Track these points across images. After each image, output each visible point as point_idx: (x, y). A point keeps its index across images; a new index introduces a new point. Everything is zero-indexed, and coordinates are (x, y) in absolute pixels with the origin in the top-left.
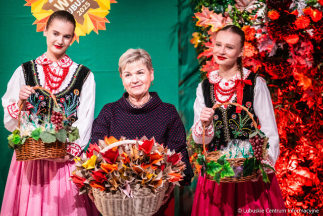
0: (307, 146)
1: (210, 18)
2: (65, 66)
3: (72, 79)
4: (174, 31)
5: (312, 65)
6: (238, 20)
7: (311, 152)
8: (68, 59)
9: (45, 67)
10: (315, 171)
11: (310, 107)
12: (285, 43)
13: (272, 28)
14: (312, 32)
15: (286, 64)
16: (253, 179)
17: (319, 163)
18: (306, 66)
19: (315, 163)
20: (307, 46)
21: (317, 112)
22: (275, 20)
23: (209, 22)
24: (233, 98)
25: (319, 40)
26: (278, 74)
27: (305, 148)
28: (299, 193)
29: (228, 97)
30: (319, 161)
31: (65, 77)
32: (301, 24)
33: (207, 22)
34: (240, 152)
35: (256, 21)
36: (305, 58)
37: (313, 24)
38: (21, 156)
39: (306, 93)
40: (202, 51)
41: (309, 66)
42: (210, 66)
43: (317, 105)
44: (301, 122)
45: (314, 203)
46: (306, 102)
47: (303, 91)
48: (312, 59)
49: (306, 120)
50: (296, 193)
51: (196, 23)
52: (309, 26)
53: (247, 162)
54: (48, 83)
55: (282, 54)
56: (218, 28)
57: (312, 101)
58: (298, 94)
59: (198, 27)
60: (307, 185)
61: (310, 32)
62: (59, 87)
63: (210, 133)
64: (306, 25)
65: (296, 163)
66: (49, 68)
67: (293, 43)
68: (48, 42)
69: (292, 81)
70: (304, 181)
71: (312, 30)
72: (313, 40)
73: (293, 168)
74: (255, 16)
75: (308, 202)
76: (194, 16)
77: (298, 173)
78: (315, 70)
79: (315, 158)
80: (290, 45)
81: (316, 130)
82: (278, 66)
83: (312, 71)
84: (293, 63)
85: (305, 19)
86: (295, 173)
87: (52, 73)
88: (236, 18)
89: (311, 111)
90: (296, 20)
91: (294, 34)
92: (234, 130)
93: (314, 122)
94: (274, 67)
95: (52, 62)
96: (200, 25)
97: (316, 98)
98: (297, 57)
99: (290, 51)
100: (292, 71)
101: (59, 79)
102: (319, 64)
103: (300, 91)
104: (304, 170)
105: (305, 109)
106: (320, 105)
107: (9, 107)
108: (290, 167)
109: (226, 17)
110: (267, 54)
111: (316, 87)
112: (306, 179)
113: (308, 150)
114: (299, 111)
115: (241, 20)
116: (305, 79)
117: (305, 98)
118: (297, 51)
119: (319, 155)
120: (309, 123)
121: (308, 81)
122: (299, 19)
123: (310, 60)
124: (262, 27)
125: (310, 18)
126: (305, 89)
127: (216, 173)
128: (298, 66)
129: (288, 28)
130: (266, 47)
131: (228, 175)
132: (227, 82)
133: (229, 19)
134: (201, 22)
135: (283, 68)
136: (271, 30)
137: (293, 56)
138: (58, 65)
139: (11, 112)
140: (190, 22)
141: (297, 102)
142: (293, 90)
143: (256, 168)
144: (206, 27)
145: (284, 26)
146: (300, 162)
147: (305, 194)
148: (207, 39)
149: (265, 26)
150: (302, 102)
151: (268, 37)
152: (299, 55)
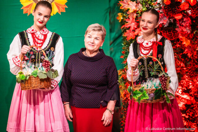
0: (188, 80)
1: (129, 4)
2: (45, 33)
3: (50, 41)
4: (107, 12)
5: (191, 32)
6: (145, 5)
7: (190, 84)
8: (46, 30)
9: (33, 34)
10: (192, 95)
11: (189, 57)
12: (174, 19)
13: (166, 10)
14: (190, 12)
15: (175, 31)
16: (161, 101)
17: (195, 90)
18: (187, 32)
19: (193, 91)
20: (187, 21)
21: (194, 60)
22: (168, 5)
23: (128, 6)
24: (151, 52)
25: (194, 17)
26: (170, 37)
27: (187, 82)
28: (183, 108)
29: (148, 52)
30: (195, 89)
31: (45, 40)
32: (184, 7)
33: (126, 7)
34: (153, 85)
35: (156, 6)
36: (186, 28)
37: (191, 7)
38: (25, 87)
39: (187, 49)
40: (124, 24)
41: (189, 33)
42: (129, 33)
43: (194, 56)
44: (184, 66)
45: (192, 115)
46: (187, 54)
47: (185, 47)
48: (190, 28)
49: (187, 65)
50: (182, 109)
51: (120, 7)
52: (188, 8)
53: (157, 91)
54: (35, 44)
55: (172, 25)
56: (133, 10)
57: (190, 53)
58: (182, 49)
59: (121, 9)
60: (188, 104)
61: (189, 12)
62: (41, 46)
63: (136, 74)
64: (187, 8)
65: (181, 90)
66: (35, 35)
67: (179, 18)
68: (35, 19)
69: (178, 42)
70: (186, 102)
71: (190, 11)
72: (191, 17)
73: (179, 94)
74: (155, 3)
75: (189, 114)
76: (119, 3)
77: (183, 96)
78: (193, 35)
79: (193, 87)
80: (177, 20)
81: (193, 71)
82: (170, 32)
83: (190, 35)
84: (179, 31)
85: (186, 4)
86: (180, 97)
87: (37, 38)
88: (144, 4)
89: (190, 59)
90: (181, 5)
91: (180, 13)
92: (151, 71)
93: (192, 66)
94: (168, 33)
95: (37, 31)
96: (123, 9)
97: (193, 52)
98: (181, 27)
99: (177, 23)
100: (178, 36)
101: (41, 42)
102: (195, 31)
103: (183, 48)
104: (186, 94)
105: (186, 58)
106: (196, 56)
107: (14, 59)
108: (178, 93)
109: (138, 4)
110: (163, 25)
111: (193, 45)
112: (187, 100)
113: (188, 83)
114: (183, 59)
115: (147, 5)
116: (186, 40)
117: (186, 52)
118: (181, 23)
119: (195, 85)
120: (189, 66)
121: (188, 42)
122: (182, 4)
123: (189, 29)
124: (160, 9)
125: (189, 3)
126: (186, 46)
127: (138, 97)
128: (182, 32)
129: (176, 10)
130: (163, 21)
131: (145, 99)
132: (147, 42)
133: (140, 4)
134: (123, 6)
135: (173, 34)
136: (166, 11)
137: (179, 26)
138: (41, 33)
139: (15, 62)
140: (116, 7)
141: (181, 54)
142: (179, 47)
143: (162, 95)
144: (126, 9)
145: (174, 9)
146: (184, 90)
147: (187, 109)
148: (127, 17)
149: (162, 8)
150: (185, 54)
151: (164, 15)
152: (183, 26)
